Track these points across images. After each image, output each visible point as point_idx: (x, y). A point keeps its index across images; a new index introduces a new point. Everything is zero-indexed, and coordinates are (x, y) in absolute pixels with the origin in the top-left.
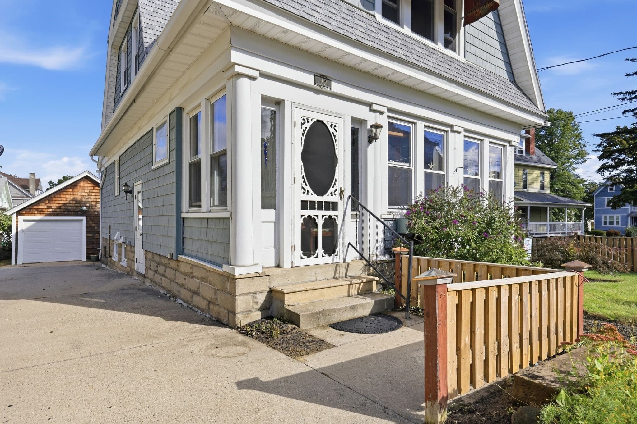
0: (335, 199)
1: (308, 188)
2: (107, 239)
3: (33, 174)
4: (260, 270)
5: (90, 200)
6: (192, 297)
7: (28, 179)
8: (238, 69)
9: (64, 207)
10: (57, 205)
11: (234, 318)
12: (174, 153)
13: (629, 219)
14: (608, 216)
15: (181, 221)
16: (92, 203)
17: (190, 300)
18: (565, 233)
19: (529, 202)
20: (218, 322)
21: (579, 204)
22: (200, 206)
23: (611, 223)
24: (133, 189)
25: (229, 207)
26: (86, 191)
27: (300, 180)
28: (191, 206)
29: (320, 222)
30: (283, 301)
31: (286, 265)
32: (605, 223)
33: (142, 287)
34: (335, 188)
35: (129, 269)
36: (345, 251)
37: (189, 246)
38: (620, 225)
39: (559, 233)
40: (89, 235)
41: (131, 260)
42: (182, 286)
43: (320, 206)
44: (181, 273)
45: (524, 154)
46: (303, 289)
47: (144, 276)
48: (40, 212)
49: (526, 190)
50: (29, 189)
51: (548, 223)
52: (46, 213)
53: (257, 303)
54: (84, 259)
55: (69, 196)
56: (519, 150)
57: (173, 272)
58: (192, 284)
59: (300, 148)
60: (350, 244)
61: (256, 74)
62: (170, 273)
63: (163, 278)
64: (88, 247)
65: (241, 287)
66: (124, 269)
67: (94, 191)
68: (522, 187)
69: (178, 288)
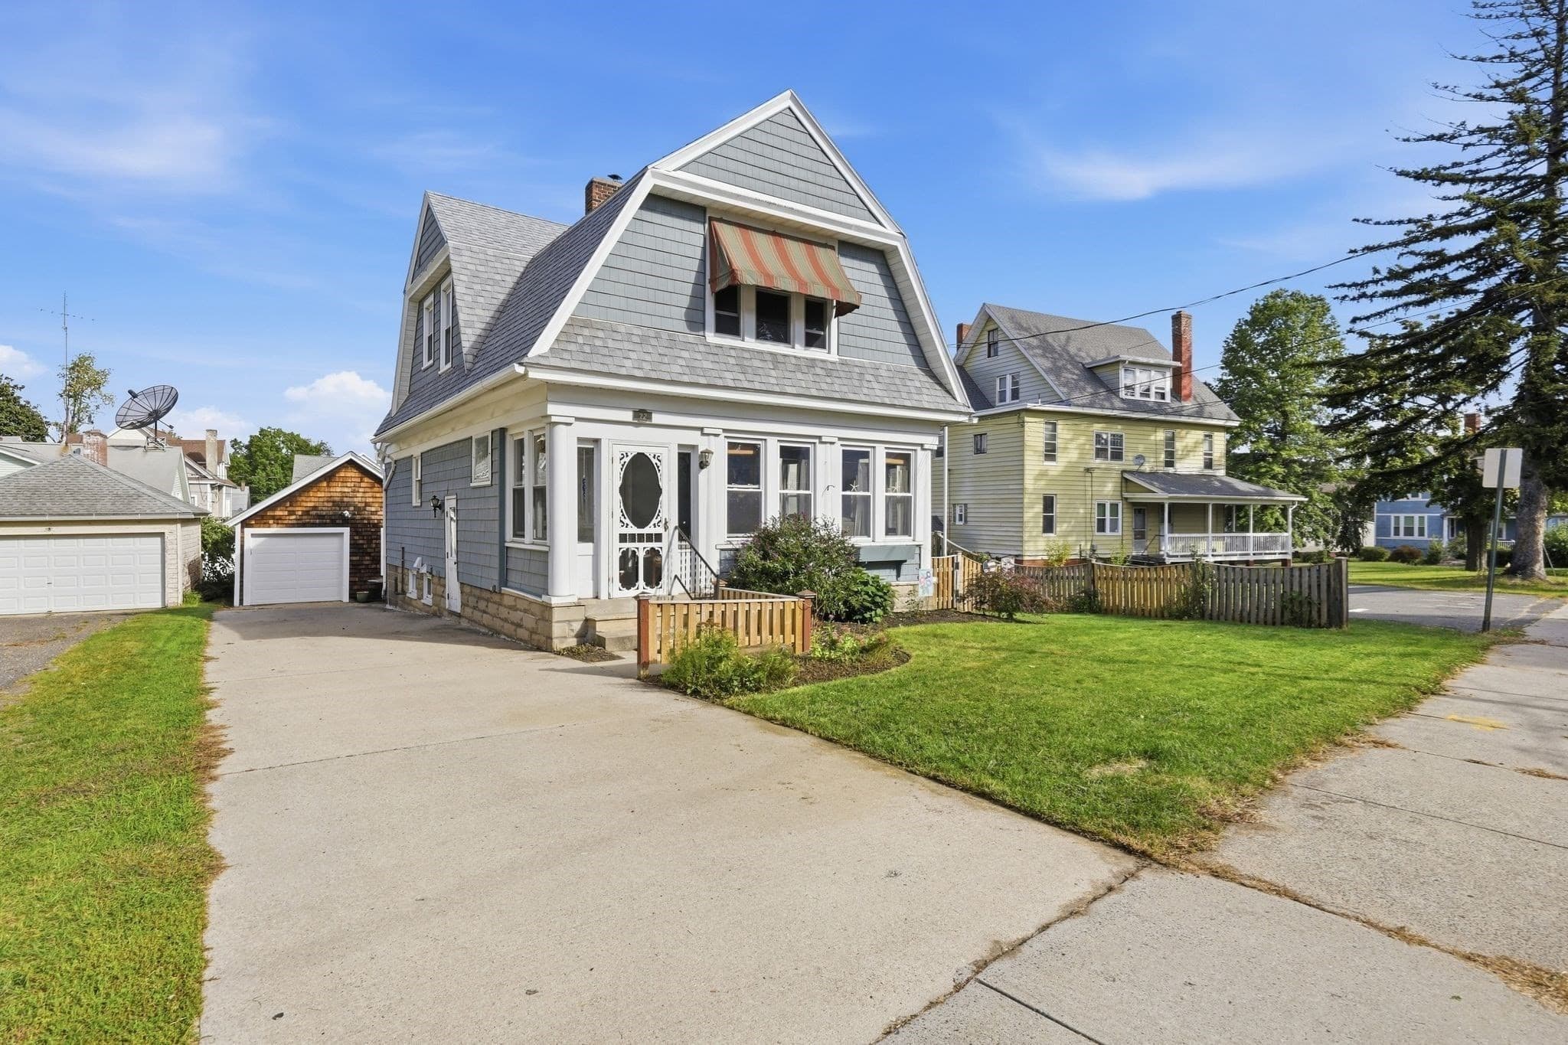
0: (659, 530)
1: (627, 521)
2: (397, 567)
3: (214, 432)
4: (576, 600)
5: (356, 500)
6: (515, 631)
7: (204, 442)
8: (554, 419)
9: (314, 513)
10: (304, 509)
11: (551, 642)
12: (497, 476)
13: (1446, 522)
14: (1402, 516)
15: (504, 552)
16: (359, 505)
17: (514, 633)
18: (1248, 554)
19: (1166, 495)
20: (539, 649)
21: (1276, 498)
22: (523, 536)
23: (1409, 531)
24: (444, 503)
25: (548, 542)
26: (349, 484)
27: (618, 514)
28: (515, 535)
29: (641, 555)
30: (595, 628)
31: (604, 596)
32: (1397, 532)
33: (458, 627)
34: (659, 519)
35: (436, 608)
36: (670, 583)
37: (513, 577)
38: (1426, 537)
39: (1236, 555)
40: (354, 558)
41: (440, 596)
42: (505, 620)
43: (641, 538)
44: (505, 607)
45: (1168, 399)
46: (614, 617)
47: (459, 615)
48: (278, 520)
49: (1171, 470)
50: (205, 461)
51: (1210, 534)
52: (286, 522)
53: (572, 630)
54: (346, 598)
55: (323, 495)
56: (1156, 393)
57: (496, 606)
58: (516, 616)
59: (618, 483)
60: (676, 576)
61: (572, 420)
62: (492, 608)
63: (485, 615)
64: (353, 579)
65: (557, 615)
66: (428, 609)
67: (363, 485)
68: (1163, 464)
69: (502, 623)
